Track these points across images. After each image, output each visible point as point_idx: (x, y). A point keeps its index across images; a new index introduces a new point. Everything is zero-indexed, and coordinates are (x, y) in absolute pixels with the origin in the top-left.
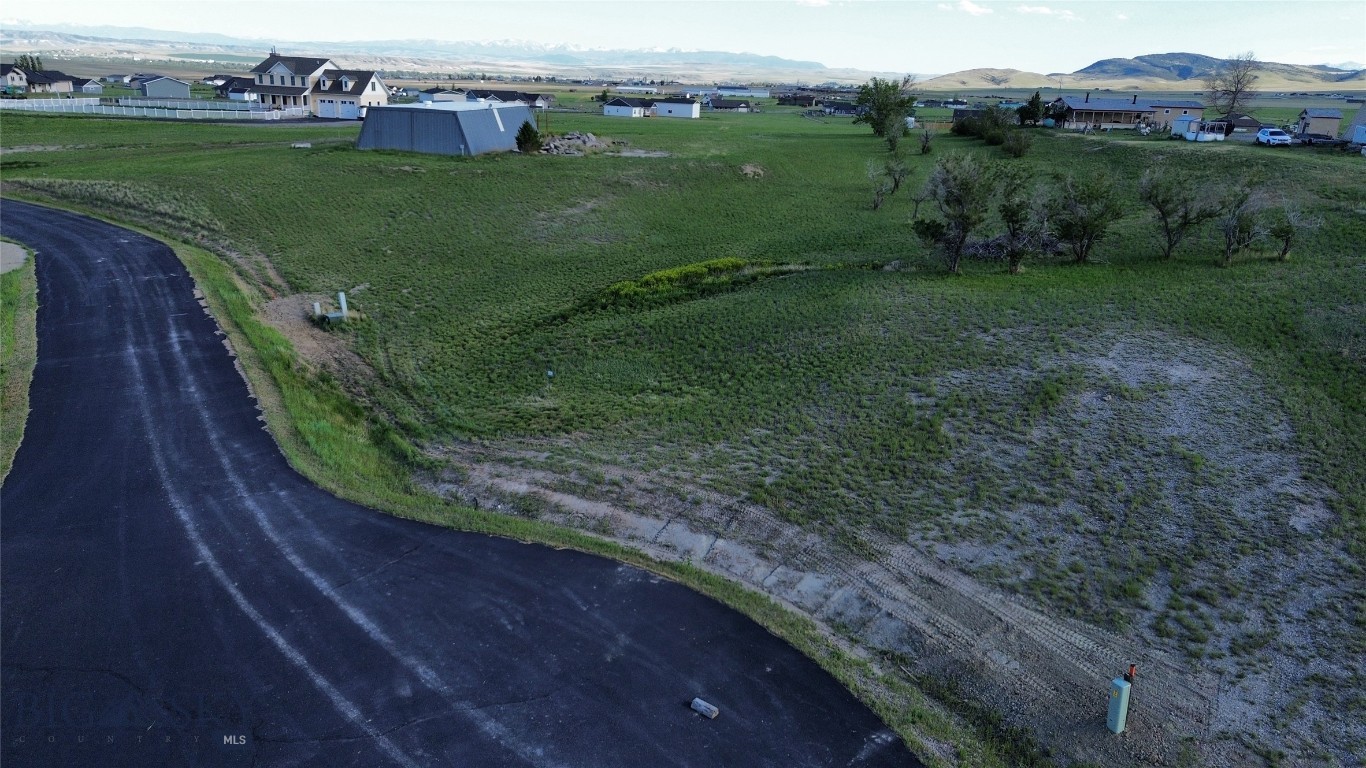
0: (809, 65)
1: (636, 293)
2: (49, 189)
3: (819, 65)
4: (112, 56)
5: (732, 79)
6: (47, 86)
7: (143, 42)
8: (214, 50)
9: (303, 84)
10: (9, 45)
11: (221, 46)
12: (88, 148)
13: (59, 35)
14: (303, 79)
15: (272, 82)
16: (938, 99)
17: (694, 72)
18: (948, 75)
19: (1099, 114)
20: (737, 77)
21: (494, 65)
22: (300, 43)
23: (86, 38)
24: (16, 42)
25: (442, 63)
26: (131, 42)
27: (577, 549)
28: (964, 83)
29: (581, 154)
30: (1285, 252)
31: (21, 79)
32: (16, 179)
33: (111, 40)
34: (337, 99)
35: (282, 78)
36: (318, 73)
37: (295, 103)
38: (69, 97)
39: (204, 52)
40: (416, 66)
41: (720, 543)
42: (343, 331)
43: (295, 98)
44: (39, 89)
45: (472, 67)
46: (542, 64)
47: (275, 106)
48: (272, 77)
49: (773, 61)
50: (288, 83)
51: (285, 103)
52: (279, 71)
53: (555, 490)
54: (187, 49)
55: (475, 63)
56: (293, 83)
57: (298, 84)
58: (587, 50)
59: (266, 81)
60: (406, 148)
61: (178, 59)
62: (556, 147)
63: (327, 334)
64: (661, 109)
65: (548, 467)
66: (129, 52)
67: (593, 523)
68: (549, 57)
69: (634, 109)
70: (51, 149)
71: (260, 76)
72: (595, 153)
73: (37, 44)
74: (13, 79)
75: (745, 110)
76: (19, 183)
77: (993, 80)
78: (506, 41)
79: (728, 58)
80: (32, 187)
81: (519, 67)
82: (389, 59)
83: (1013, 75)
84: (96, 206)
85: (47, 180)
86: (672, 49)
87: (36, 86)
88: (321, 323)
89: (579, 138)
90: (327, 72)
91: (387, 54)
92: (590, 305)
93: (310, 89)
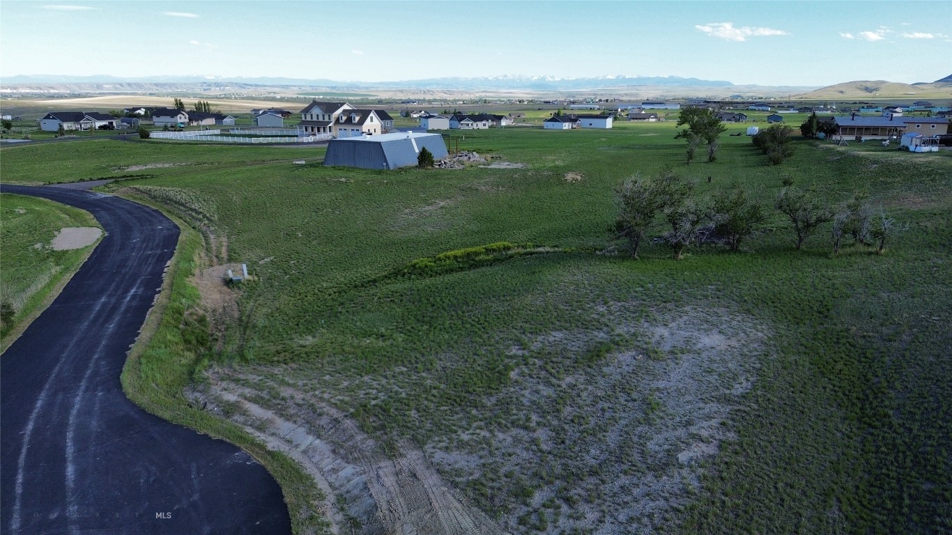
0: (720, 84)
1: (426, 266)
2: (148, 193)
3: (729, 83)
4: (265, 96)
5: (662, 96)
6: (200, 122)
7: (283, 87)
8: (324, 90)
9: (330, 119)
10: (208, 91)
11: (328, 87)
12: (186, 165)
13: (236, 84)
14: (329, 116)
15: (312, 118)
16: (811, 107)
17: (634, 92)
18: (830, 87)
19: (860, 129)
20: (665, 94)
21: (496, 92)
22: (375, 83)
23: (251, 85)
24: (213, 89)
25: (462, 93)
26: (276, 86)
27: (224, 439)
28: (842, 92)
29: (461, 167)
30: (881, 248)
31: (185, 118)
32: (135, 186)
33: (265, 86)
34: (349, 128)
35: (318, 115)
36: (340, 111)
37: (324, 131)
38: (207, 129)
39: (318, 91)
40: (446, 95)
41: (318, 441)
42: (239, 288)
43: (324, 129)
44: (195, 124)
45: (482, 94)
46: (528, 91)
47: (313, 133)
48: (311, 115)
49: (694, 82)
50: (321, 119)
51: (319, 131)
52: (316, 111)
53: (250, 401)
54: (309, 90)
55: (483, 92)
56: (324, 119)
57: (327, 119)
58: (559, 79)
59: (309, 118)
60: (352, 165)
61: (302, 96)
62: (445, 163)
63: (229, 290)
64: (584, 123)
65: (256, 386)
66: (274, 93)
67: (258, 423)
68: (535, 85)
69: (564, 124)
70: (167, 165)
71: (305, 115)
72: (471, 166)
73: (224, 90)
74: (180, 118)
75: (654, 120)
76: (136, 188)
77: (867, 89)
78: (505, 76)
79: (660, 81)
80: (141, 191)
81: (512, 93)
82: (429, 91)
83: (883, 85)
84: (166, 203)
85: (149, 187)
86: (619, 76)
87: (194, 122)
88: (229, 283)
89: (466, 155)
90: (345, 111)
91: (428, 88)
92: (397, 274)
93: (333, 122)
